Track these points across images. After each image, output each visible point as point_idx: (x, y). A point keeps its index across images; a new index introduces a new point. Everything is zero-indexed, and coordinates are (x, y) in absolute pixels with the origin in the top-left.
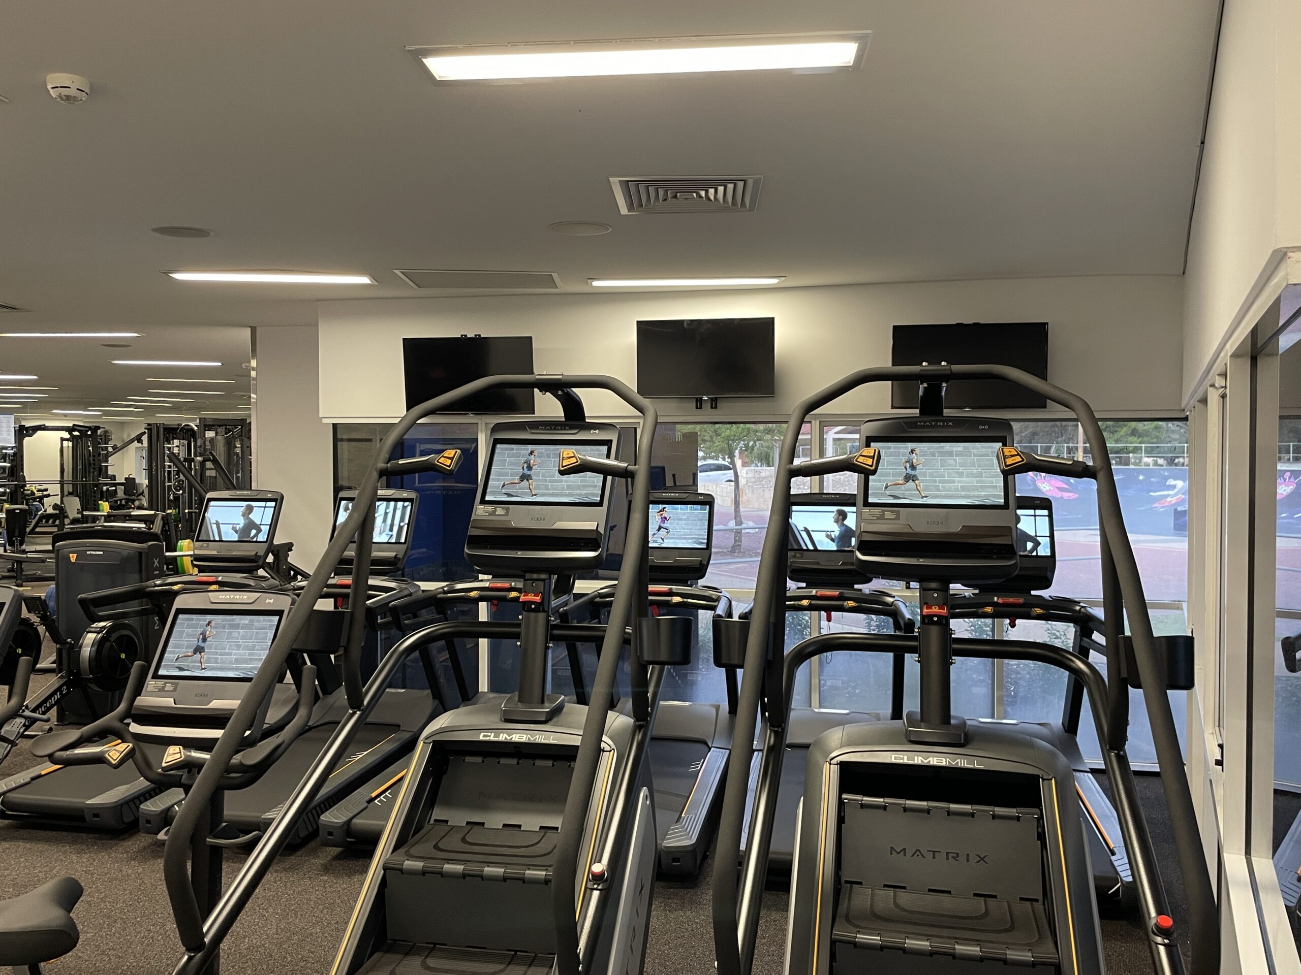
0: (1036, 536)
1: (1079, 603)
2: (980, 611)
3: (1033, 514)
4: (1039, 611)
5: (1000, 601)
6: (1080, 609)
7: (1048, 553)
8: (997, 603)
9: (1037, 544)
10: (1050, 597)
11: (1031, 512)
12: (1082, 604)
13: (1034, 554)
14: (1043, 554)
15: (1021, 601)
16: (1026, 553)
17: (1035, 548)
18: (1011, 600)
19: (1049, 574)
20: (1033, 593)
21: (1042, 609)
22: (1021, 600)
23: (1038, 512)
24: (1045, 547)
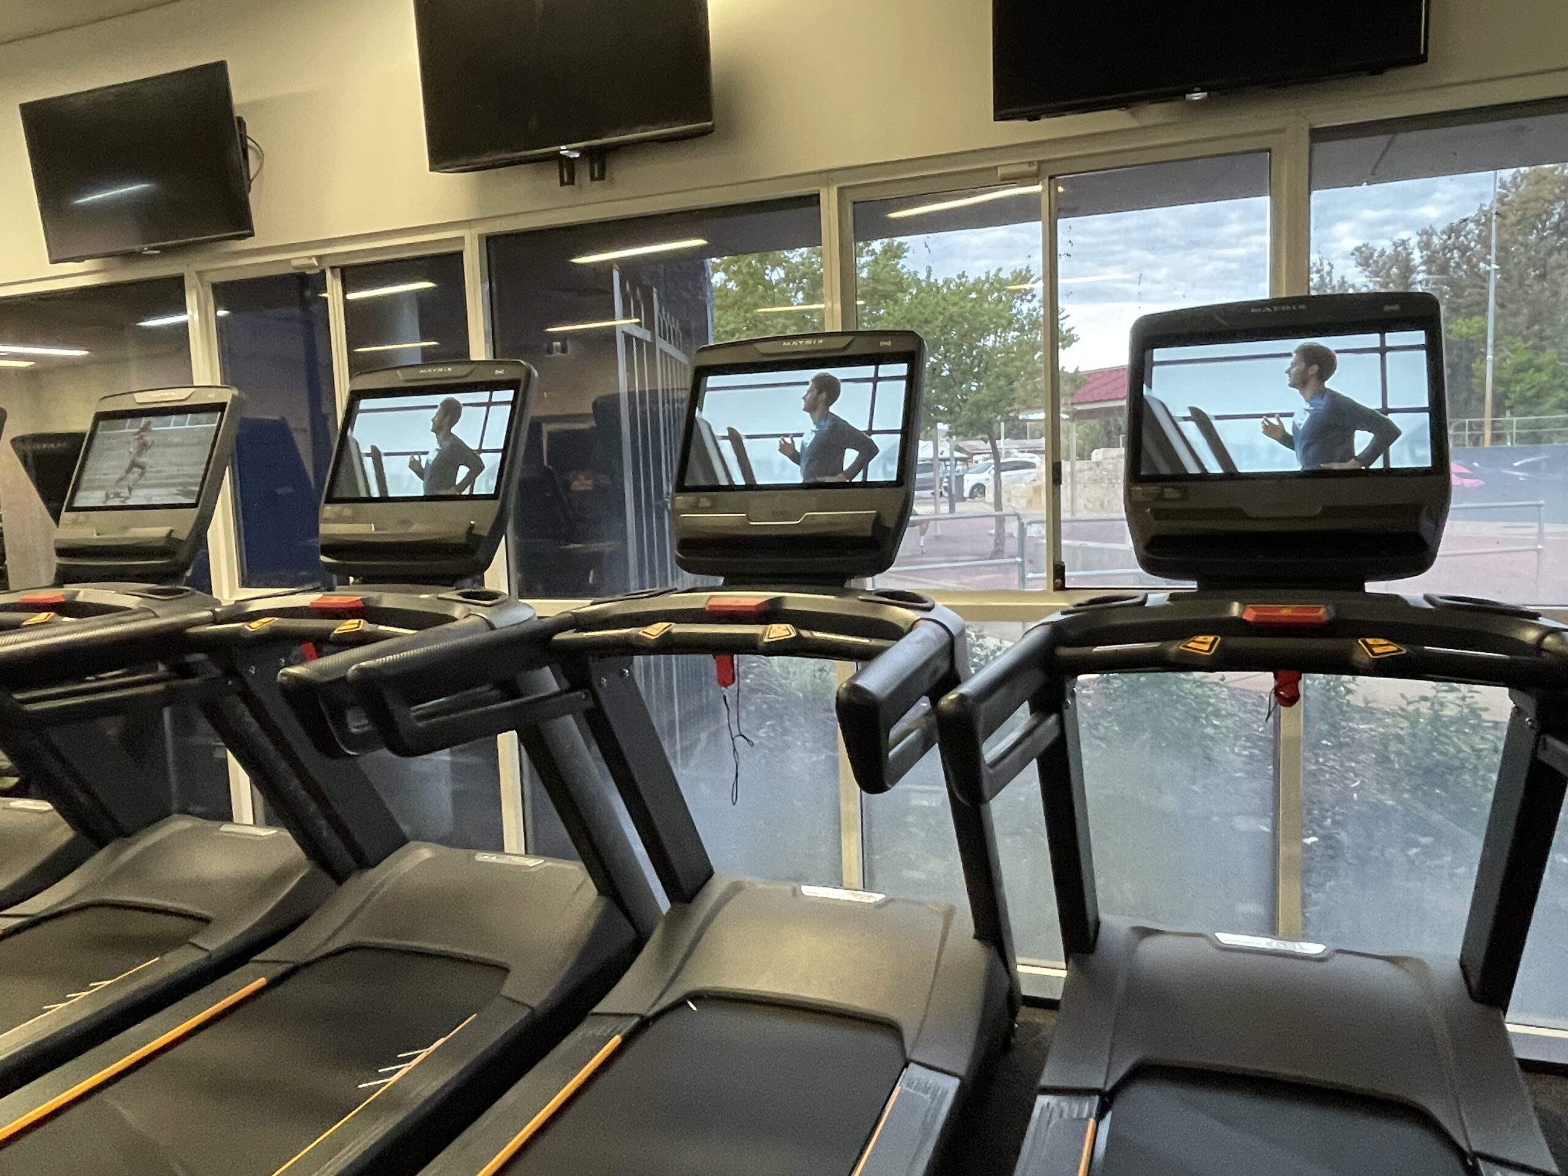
0: (1386, 411)
1: (1535, 616)
2: (1175, 648)
3: (1378, 345)
4: (1383, 647)
5: (1250, 615)
6: (1541, 639)
7: (1423, 458)
8: (1239, 622)
9: (1386, 434)
10: (1428, 598)
11: (1372, 340)
12: (1543, 621)
13: (1378, 464)
14: (1408, 464)
15: (1322, 613)
16: (1350, 465)
17: (1380, 447)
18: (1286, 612)
19: (1425, 525)
20: (1371, 587)
21: (1394, 639)
22: (1322, 611)
23: (1393, 338)
24: (1413, 441)
